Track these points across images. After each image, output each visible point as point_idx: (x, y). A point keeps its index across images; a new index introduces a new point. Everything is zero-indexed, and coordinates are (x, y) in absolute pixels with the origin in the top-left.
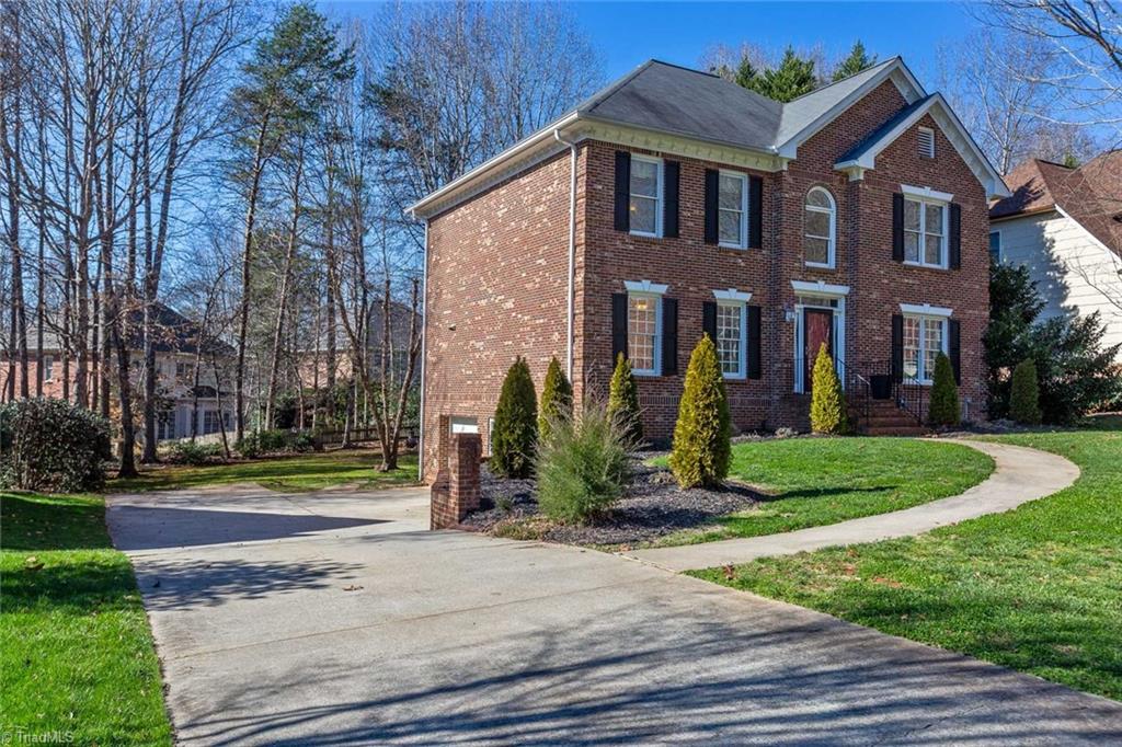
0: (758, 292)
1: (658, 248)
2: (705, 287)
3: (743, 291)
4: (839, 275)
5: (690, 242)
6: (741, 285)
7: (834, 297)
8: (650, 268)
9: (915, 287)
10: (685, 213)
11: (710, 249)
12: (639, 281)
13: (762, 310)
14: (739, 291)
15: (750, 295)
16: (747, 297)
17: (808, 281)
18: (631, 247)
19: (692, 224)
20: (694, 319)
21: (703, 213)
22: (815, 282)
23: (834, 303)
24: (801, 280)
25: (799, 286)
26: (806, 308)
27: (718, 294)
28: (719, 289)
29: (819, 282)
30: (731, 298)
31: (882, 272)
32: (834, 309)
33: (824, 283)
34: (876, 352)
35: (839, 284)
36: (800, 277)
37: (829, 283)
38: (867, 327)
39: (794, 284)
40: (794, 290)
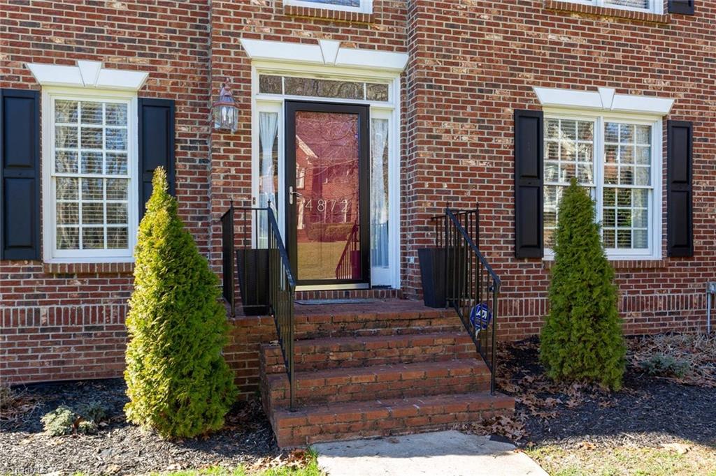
0: (167, 68)
3: (121, 67)
4: (381, 27)
6: (114, 54)
9: (578, 52)
13: (180, 109)
14: (108, 66)
15: (145, 75)
16: (137, 79)
17: (286, 40)
22: (314, 42)
24: (267, 38)
26: (286, 101)
27: (43, 73)
28: (50, 62)
29: (322, 41)
30: (89, 82)
31: (485, 17)
32: (373, 104)
33: (337, 43)
34: (468, 194)
35: (380, 48)
36: (267, 30)
37: (351, 46)
38: (445, 138)
39: (252, 48)
40: (249, 61)
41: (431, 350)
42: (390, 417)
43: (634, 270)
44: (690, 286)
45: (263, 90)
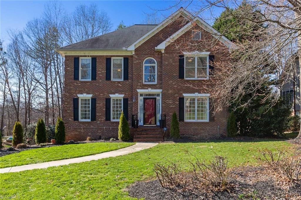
0: (127, 94)
1: (89, 84)
2: (106, 94)
3: (121, 94)
4: (158, 86)
5: (100, 81)
6: (120, 92)
7: (158, 93)
8: (86, 90)
9: (190, 87)
10: (99, 72)
11: (108, 82)
12: (83, 94)
13: (129, 99)
14: (119, 94)
15: (124, 95)
16: (123, 96)
17: (144, 89)
18: (80, 84)
19: (101, 75)
20: (102, 104)
21: (105, 71)
22: (148, 89)
23: (158, 95)
24: (141, 89)
25: (140, 91)
26: (144, 98)
27: (111, 96)
28: (112, 94)
29: (149, 89)
30: (117, 96)
31: (174, 83)
32: (157, 97)
33: (151, 89)
34: (171, 111)
35: (158, 89)
36: (140, 88)
37: (153, 89)
38: (167, 103)
39: (138, 90)
40: (138, 92)
41: (156, 133)
42: (146, 140)
43: (202, 123)
44: (214, 126)
45: (140, 96)
